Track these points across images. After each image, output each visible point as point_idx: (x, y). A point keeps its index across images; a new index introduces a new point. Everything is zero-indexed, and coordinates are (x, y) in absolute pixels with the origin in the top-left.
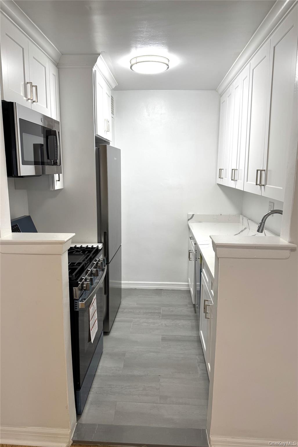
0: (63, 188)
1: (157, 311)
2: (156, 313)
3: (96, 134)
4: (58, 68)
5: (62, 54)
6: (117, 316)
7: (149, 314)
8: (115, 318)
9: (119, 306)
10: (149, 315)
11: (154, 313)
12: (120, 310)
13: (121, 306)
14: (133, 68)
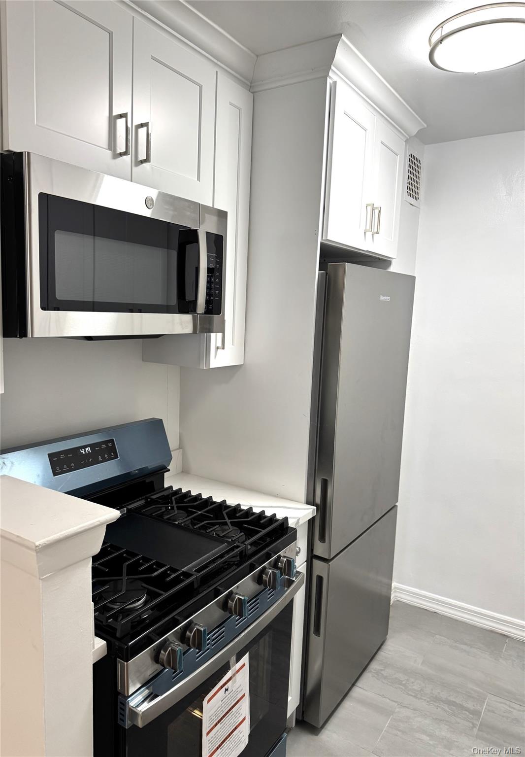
0: (242, 363)
1: (470, 705)
2: (467, 710)
3: (323, 239)
4: (252, 93)
5: (257, 56)
6: (360, 683)
7: (446, 707)
8: (353, 685)
9: (376, 653)
10: (443, 709)
11: (462, 707)
12: (374, 666)
13: (382, 654)
14: (437, 57)
